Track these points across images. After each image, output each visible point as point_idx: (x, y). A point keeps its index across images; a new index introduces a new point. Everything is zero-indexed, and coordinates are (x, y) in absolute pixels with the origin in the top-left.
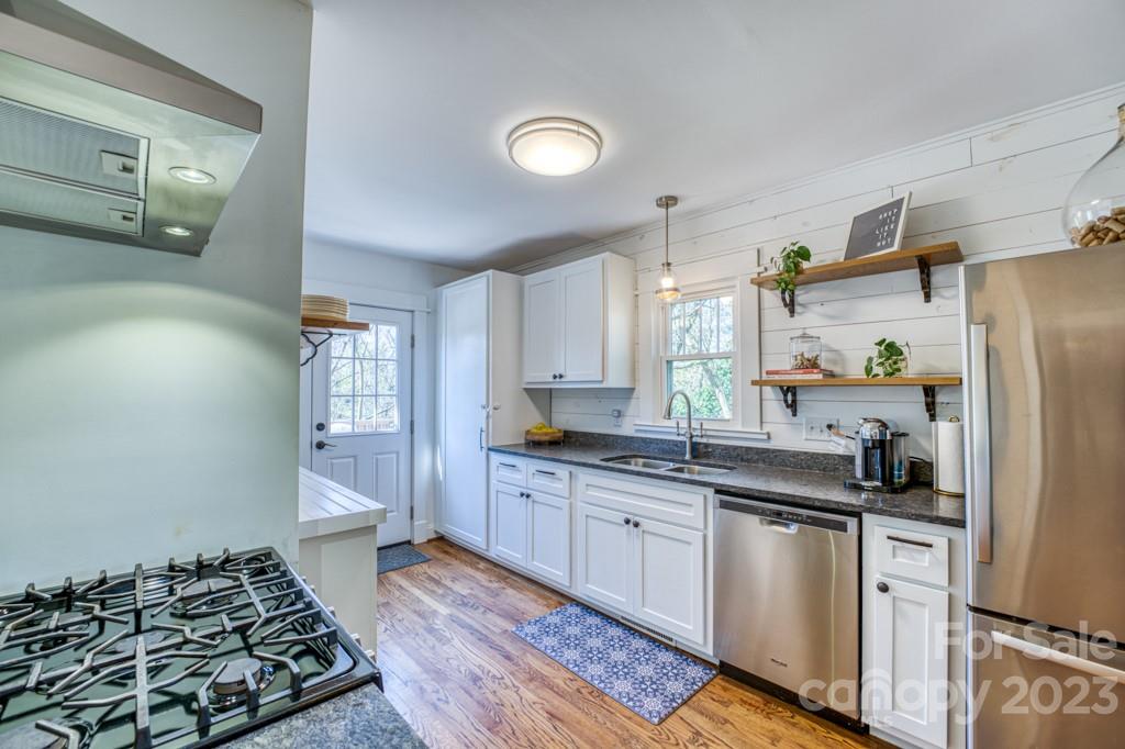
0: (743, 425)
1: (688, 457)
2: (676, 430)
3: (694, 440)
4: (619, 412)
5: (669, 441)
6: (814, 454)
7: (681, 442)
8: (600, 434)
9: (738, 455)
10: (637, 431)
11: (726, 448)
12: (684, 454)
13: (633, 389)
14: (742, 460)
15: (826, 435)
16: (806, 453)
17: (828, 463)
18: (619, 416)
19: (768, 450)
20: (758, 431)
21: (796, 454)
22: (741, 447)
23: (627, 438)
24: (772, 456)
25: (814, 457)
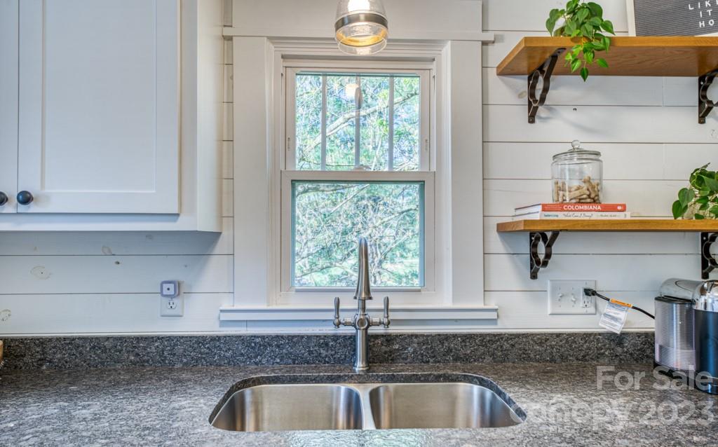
0: (455, 299)
1: (360, 366)
2: (331, 316)
3: (373, 330)
4: (178, 285)
5: (309, 337)
6: (570, 335)
7: (345, 337)
8: (121, 339)
9: (450, 350)
10: (224, 323)
11: (426, 339)
12: (353, 364)
13: (220, 233)
14: (456, 359)
15: (582, 304)
16: (558, 335)
17: (589, 349)
18: (177, 294)
19: (499, 337)
20: (481, 306)
21: (543, 339)
22: (455, 336)
23: (200, 341)
24: (506, 346)
25: (570, 339)
